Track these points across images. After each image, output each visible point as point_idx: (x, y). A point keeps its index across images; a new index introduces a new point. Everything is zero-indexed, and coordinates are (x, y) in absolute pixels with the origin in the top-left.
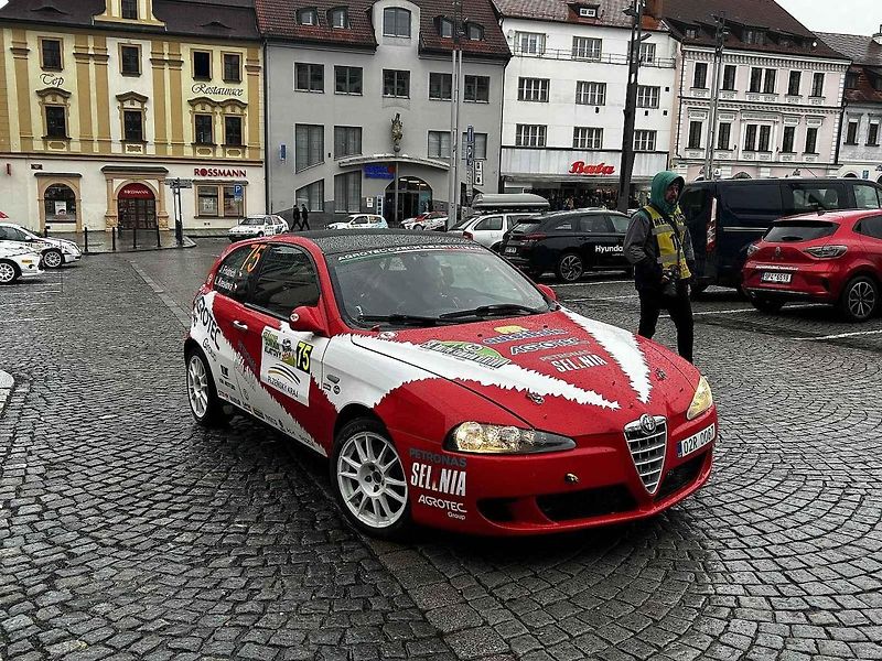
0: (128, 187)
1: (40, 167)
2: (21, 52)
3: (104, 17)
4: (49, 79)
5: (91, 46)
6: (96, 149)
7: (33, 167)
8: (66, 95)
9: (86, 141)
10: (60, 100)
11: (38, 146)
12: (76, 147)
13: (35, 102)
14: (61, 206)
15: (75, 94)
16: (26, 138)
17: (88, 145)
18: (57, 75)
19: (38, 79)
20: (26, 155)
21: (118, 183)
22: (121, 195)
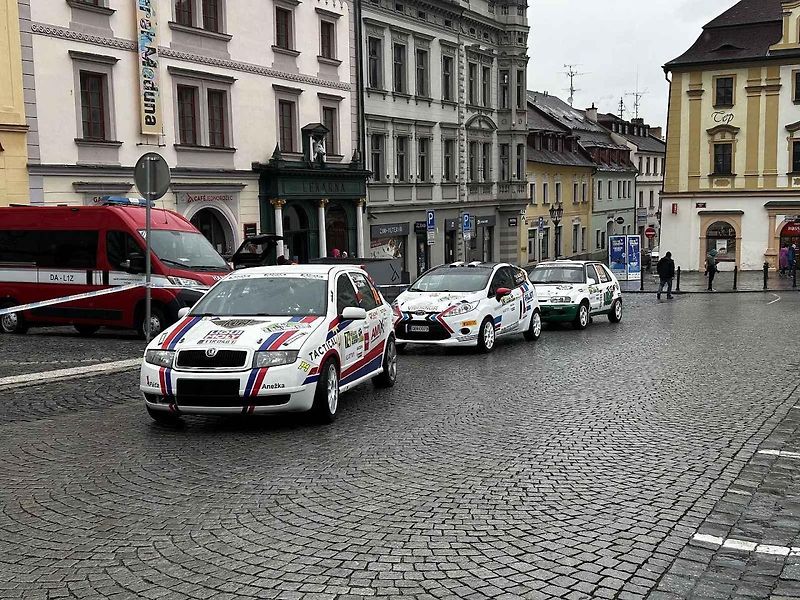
0: (790, 224)
1: (704, 206)
2: (695, 93)
3: (781, 45)
4: (719, 117)
5: (764, 77)
6: (761, 184)
7: (698, 206)
8: (734, 131)
9: (751, 176)
10: (728, 137)
11: (704, 185)
12: (740, 183)
13: (705, 140)
14: (722, 244)
15: (744, 130)
16: (694, 177)
17: (752, 180)
18: (728, 112)
19: (710, 117)
20: (691, 194)
21: (781, 220)
22: (784, 232)
